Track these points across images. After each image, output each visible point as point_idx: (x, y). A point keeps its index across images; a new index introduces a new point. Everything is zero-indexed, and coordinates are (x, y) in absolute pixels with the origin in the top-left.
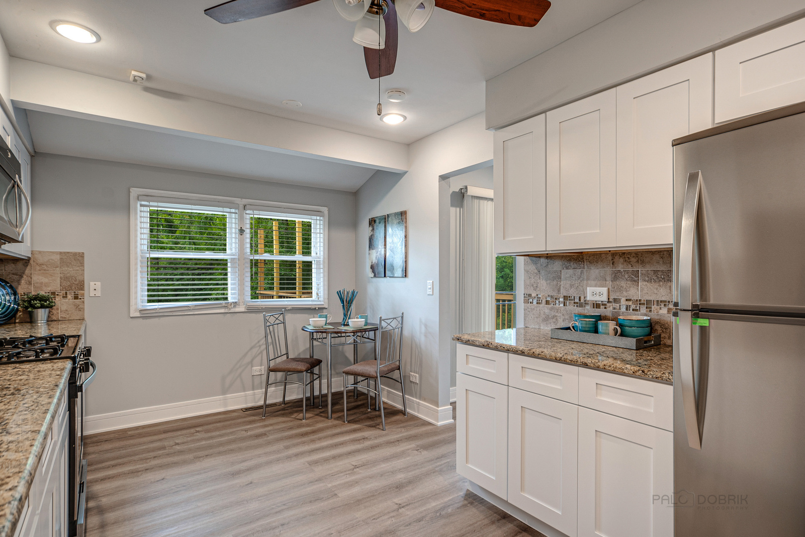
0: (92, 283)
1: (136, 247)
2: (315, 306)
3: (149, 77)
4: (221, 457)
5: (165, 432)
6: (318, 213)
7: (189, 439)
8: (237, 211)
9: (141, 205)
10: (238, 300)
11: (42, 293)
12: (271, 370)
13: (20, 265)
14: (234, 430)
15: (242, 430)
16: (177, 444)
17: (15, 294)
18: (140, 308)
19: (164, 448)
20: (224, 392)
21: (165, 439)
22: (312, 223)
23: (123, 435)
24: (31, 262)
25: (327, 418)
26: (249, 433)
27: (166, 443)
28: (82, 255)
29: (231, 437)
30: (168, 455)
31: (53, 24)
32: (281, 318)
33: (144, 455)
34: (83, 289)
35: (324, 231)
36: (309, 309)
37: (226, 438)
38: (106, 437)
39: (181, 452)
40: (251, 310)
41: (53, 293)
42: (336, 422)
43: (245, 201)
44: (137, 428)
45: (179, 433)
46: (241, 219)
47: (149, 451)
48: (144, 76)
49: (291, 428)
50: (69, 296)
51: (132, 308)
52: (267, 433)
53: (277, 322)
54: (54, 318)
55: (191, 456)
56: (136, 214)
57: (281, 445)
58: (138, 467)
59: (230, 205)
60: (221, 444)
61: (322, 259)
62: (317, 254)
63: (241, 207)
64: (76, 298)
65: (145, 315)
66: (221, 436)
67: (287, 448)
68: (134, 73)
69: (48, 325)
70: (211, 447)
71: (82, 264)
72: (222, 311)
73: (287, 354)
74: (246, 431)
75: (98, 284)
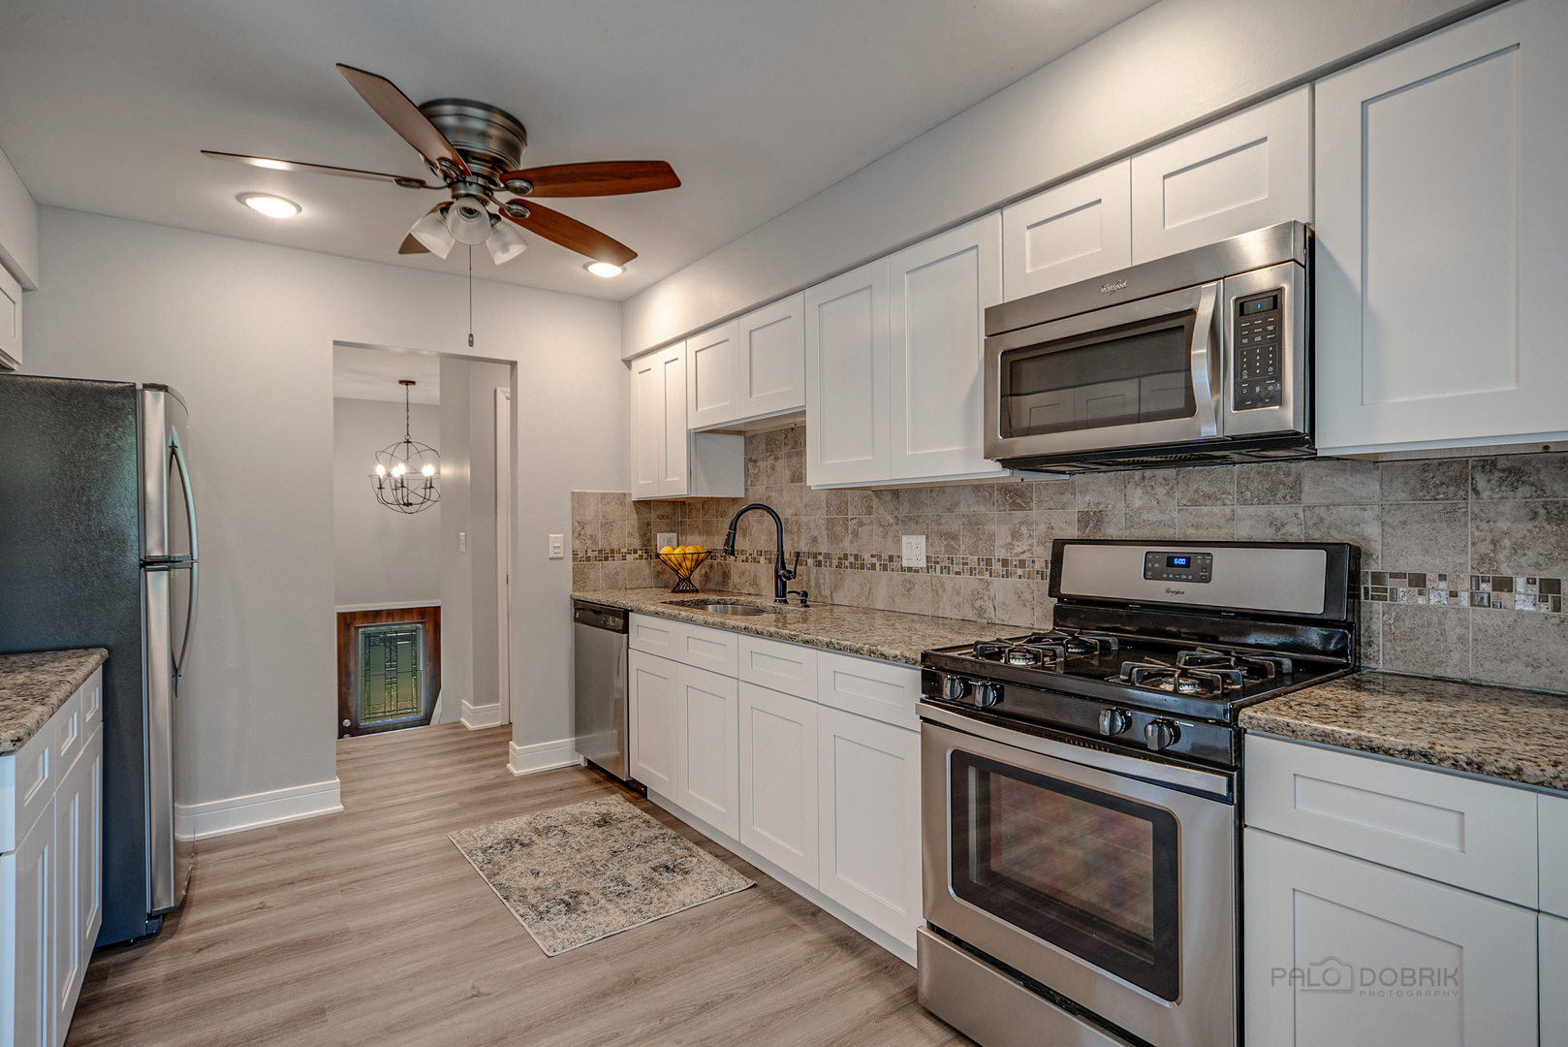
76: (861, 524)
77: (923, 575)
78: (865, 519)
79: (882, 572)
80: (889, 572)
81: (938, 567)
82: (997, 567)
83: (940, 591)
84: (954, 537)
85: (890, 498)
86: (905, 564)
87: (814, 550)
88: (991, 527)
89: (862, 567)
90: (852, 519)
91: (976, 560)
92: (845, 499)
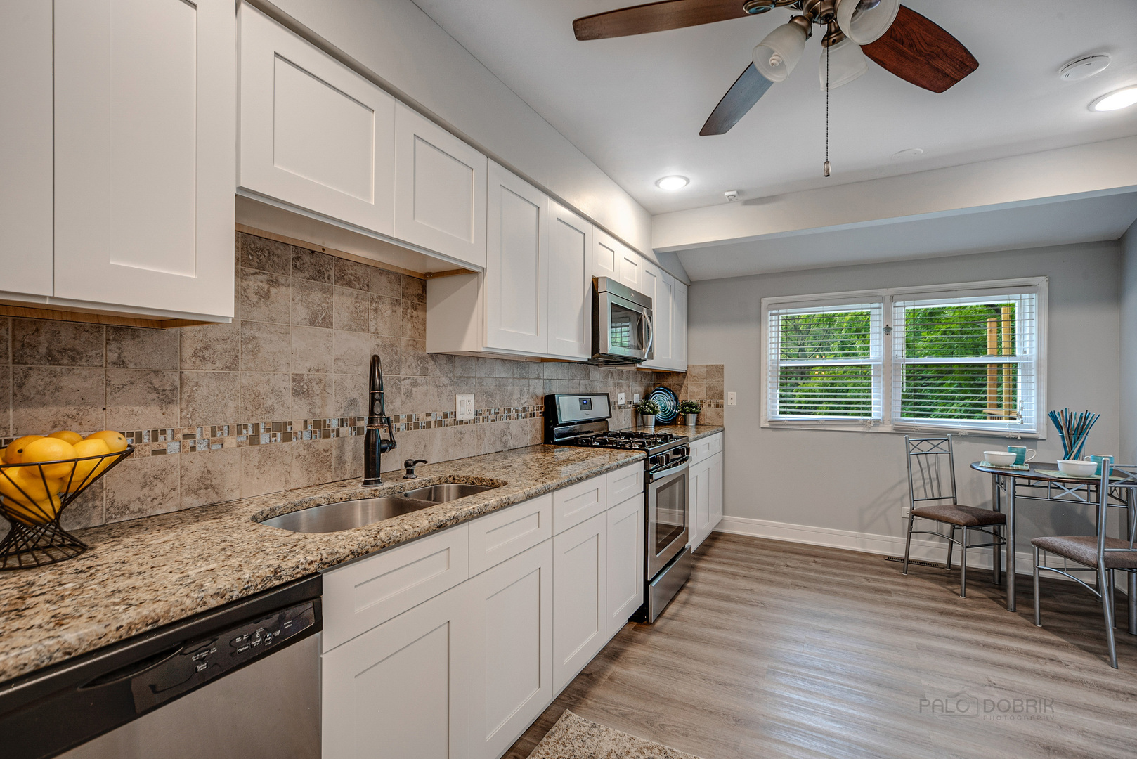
0: (729, 393)
1: (767, 357)
2: (1016, 434)
3: (739, 192)
4: (818, 594)
5: (785, 551)
6: (1027, 287)
7: (801, 565)
8: (882, 305)
9: (772, 315)
10: (883, 417)
11: (694, 401)
12: (914, 514)
13: (681, 376)
14: (856, 574)
15: (865, 578)
16: (787, 566)
17: (677, 400)
18: (770, 419)
19: (772, 565)
20: (862, 528)
21: (780, 557)
22: (1016, 305)
23: (749, 542)
24: (688, 374)
25: (1006, 607)
26: (871, 584)
27: (777, 562)
28: (722, 367)
29: (846, 580)
30: (771, 572)
31: (657, 183)
32: (945, 446)
33: (752, 564)
34: (722, 398)
35: (1039, 314)
36: (1004, 438)
37: (840, 579)
38: (736, 539)
39: (784, 574)
40: (899, 431)
41: (701, 401)
42: (1020, 619)
43: (892, 291)
44: (764, 540)
45: (797, 557)
46: (888, 314)
47: (759, 562)
48: (734, 193)
49: (933, 599)
50: (712, 405)
51: (762, 421)
52: (893, 592)
53: (936, 450)
54: (702, 423)
55: (789, 581)
56: (767, 323)
57: (898, 612)
58: (740, 571)
59: (871, 298)
60: (829, 583)
61: (1033, 361)
62: (1025, 352)
63: (888, 299)
64: (717, 406)
65: (775, 426)
66: (835, 575)
67: (904, 617)
68: (726, 194)
69: (697, 428)
70: (816, 581)
71: (722, 376)
72: (860, 429)
73: (954, 498)
74: (869, 580)
75: (735, 393)
76: (415, 384)
77: (471, 426)
78: (420, 380)
79: (437, 429)
80: (444, 428)
81: (481, 417)
82: (513, 413)
83: (482, 436)
84: (491, 396)
85: (445, 362)
86: (459, 418)
87: (352, 415)
88: (510, 388)
89: (417, 426)
90: (404, 379)
91: (503, 410)
92: (397, 358)
